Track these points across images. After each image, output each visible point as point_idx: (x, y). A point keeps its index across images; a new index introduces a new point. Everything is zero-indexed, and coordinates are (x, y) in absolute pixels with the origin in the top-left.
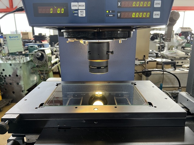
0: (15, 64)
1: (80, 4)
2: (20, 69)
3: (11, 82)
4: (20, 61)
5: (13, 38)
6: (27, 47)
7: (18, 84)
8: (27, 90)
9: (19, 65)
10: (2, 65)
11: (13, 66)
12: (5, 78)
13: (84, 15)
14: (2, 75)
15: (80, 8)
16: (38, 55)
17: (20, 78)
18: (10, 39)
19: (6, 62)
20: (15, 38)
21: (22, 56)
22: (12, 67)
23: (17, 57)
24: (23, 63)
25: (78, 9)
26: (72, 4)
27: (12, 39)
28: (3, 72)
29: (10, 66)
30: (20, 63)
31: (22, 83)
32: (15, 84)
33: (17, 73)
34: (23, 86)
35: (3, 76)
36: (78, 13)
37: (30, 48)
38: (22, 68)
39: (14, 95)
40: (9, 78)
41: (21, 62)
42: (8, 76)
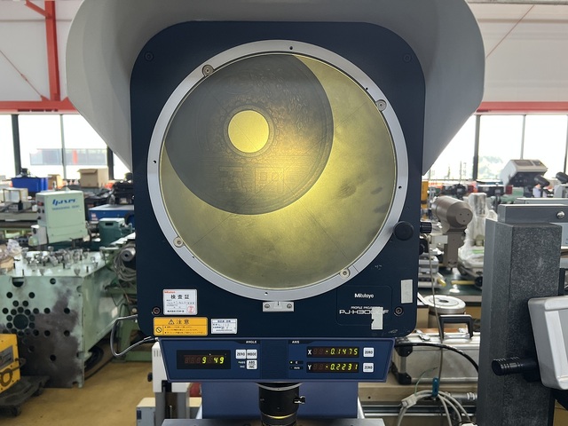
0: (64, 280)
1: (249, 351)
2: (78, 294)
3: (48, 327)
4: (77, 271)
5: (64, 205)
6: (97, 225)
7: (67, 333)
8: (90, 351)
9: (75, 284)
10: (30, 283)
11: (58, 284)
12: (32, 318)
13: (255, 367)
14: (25, 308)
15: (249, 357)
16: (126, 255)
17: (74, 319)
18: (54, 206)
19: (39, 274)
20: (67, 205)
21: (82, 250)
22: (56, 288)
23: (68, 254)
24: (85, 278)
25: (247, 359)
26: (238, 351)
27: (59, 206)
28: (31, 301)
29: (50, 285)
30: (77, 277)
31: (78, 332)
32: (59, 335)
33: (67, 304)
34: (80, 340)
35: (28, 312)
36: (245, 365)
37: (105, 227)
38: (82, 289)
39: (54, 366)
40: (45, 318)
41: (80, 275)
42: (42, 311)
